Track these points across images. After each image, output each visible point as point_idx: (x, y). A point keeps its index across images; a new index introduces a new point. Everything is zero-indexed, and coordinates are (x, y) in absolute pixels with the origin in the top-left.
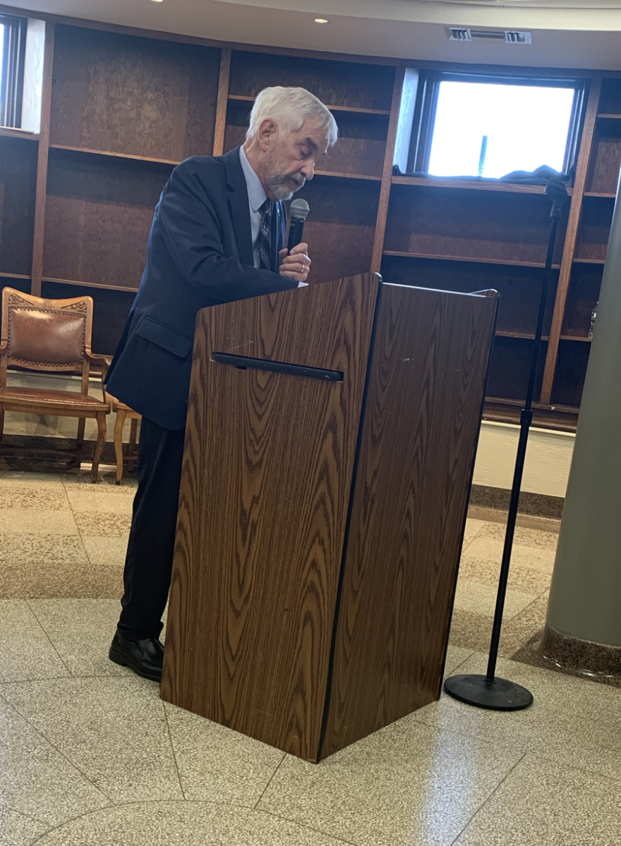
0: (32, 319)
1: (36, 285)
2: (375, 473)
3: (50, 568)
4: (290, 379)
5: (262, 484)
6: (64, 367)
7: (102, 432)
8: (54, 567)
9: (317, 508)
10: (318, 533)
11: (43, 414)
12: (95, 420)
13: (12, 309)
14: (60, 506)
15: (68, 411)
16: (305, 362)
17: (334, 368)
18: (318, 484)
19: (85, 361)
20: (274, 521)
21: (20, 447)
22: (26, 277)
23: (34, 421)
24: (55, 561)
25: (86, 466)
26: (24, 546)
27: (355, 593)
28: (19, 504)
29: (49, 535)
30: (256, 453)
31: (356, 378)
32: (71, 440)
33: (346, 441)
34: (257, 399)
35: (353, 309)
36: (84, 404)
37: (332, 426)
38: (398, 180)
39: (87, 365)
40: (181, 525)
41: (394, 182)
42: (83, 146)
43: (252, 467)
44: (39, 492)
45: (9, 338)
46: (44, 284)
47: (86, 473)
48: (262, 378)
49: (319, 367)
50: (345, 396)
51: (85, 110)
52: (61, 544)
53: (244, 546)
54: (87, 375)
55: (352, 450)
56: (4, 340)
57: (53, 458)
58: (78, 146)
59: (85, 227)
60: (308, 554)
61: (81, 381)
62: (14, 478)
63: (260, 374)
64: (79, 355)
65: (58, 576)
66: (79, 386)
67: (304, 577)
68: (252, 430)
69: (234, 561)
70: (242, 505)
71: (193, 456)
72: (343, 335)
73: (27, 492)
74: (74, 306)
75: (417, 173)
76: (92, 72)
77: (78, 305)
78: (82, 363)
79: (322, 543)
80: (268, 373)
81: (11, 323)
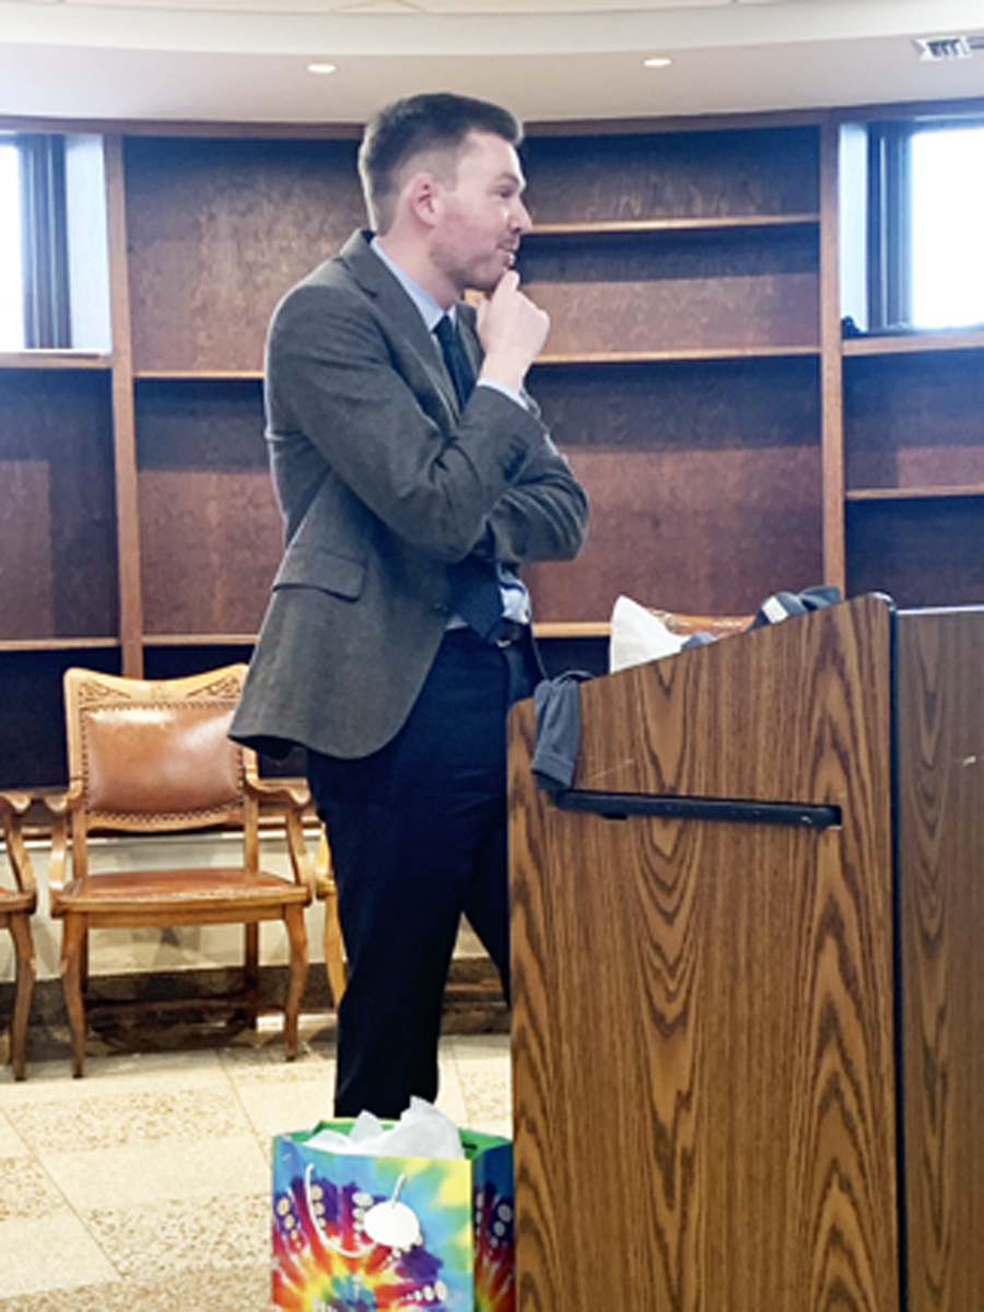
0: (129, 727)
1: (133, 657)
2: (941, 1014)
3: (228, 1279)
4: (724, 832)
5: (693, 1065)
6: (203, 816)
7: (298, 948)
8: (237, 1277)
9: (824, 1108)
10: (834, 1165)
11: (171, 924)
12: (280, 923)
13: (86, 713)
14: (229, 1125)
15: (220, 912)
16: (752, 790)
17: (819, 800)
18: (820, 1054)
19: (246, 798)
20: (731, 1144)
21: (126, 1002)
22: (109, 642)
23: (150, 939)
24: (236, 1261)
25: (270, 1023)
26: (166, 1233)
27: (937, 1292)
28: (142, 1133)
29: (214, 1199)
30: (671, 997)
31: (870, 816)
32: (231, 971)
33: (867, 954)
34: (657, 879)
35: (842, 674)
36: (254, 892)
37: (833, 922)
38: (857, 348)
39: (251, 806)
40: (524, 1172)
41: (847, 353)
42: (199, 369)
43: (668, 1029)
44: (179, 1098)
45: (86, 773)
46: (149, 652)
47: (273, 1041)
48: (664, 835)
49: (784, 799)
50: (852, 856)
51: (198, 295)
52: (243, 1217)
53: (670, 1207)
54: (254, 828)
55: (885, 974)
56: (76, 779)
57: (198, 1016)
58: (189, 368)
59: (220, 524)
60: (820, 1215)
61: (242, 841)
62: (122, 1073)
63: (656, 823)
64: (234, 788)
65: (248, 1298)
66: (236, 852)
67: (817, 1269)
68: (657, 948)
69: (654, 1245)
70: (655, 1114)
71: (532, 1017)
72: (827, 730)
73: (151, 1102)
74: (214, 688)
75: (893, 327)
76: (203, 219)
77: (222, 685)
78: (241, 804)
79: (846, 1186)
80: (675, 824)
81: (87, 742)
